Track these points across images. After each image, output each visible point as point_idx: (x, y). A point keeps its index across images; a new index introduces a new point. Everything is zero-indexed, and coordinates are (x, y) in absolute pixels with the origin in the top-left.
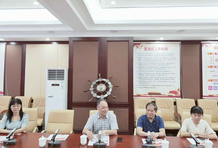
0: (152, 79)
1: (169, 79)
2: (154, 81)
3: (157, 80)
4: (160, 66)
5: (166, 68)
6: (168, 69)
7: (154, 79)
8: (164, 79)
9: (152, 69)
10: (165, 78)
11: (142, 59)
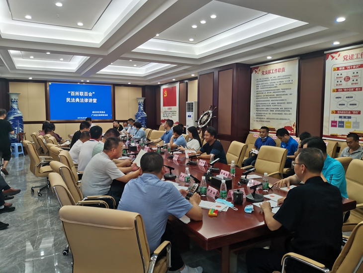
0: (267, 111)
1: (284, 111)
2: (269, 114)
3: (272, 112)
4: (275, 94)
5: (282, 96)
6: (283, 97)
7: (269, 110)
8: (279, 111)
9: (267, 98)
10: (280, 109)
11: (260, 86)
